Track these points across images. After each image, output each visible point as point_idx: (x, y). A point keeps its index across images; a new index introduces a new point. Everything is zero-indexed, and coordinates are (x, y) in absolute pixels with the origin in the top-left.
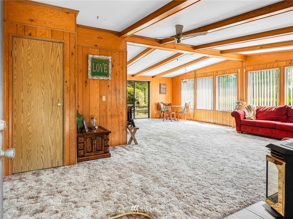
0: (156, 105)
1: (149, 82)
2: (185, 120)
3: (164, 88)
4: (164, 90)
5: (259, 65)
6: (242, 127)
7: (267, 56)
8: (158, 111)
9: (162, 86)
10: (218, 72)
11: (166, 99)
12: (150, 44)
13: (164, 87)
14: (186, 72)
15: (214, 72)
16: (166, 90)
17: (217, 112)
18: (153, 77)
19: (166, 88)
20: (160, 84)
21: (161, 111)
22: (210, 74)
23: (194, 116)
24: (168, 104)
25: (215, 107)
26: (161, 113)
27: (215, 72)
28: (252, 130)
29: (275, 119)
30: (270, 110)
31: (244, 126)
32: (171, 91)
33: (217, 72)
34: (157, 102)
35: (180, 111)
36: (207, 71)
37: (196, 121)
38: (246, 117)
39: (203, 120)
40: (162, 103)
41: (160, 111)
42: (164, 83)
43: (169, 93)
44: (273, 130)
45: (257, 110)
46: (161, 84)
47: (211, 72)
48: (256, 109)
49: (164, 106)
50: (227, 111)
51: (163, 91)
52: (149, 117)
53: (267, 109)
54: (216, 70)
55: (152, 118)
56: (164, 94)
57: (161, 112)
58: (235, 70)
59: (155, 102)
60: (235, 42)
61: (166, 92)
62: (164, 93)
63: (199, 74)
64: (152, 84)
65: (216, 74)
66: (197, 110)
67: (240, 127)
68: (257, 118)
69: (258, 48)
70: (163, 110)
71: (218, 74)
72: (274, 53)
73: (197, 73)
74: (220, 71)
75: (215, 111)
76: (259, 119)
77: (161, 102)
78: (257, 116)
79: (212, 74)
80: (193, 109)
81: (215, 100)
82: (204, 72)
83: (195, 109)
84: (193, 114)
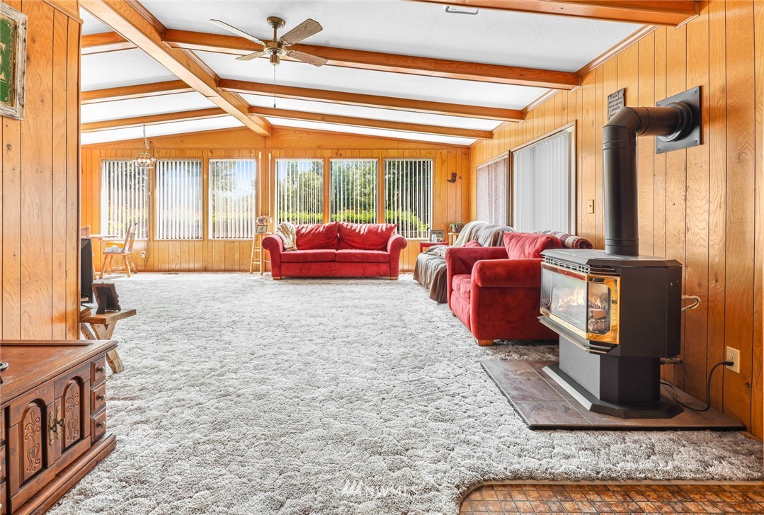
2: (128, 273)
5: (294, 148)
6: (284, 267)
7: (305, 135)
12: (139, 27)
15: (205, 149)
17: (210, 243)
22: (194, 153)
23: (147, 259)
25: (205, 233)
27: (207, 149)
28: (301, 270)
29: (324, 245)
30: (316, 230)
31: (287, 264)
33: (212, 152)
36: (185, 145)
37: (153, 271)
38: (286, 246)
39: (173, 266)
44: (333, 264)
45: (298, 232)
47: (197, 149)
48: (295, 230)
50: (233, 239)
53: (312, 230)
54: (208, 145)
58: (251, 152)
60: (316, 97)
63: (163, 149)
65: (210, 154)
66: (156, 243)
67: (280, 267)
68: (299, 247)
69: (319, 118)
71: (214, 155)
72: (316, 133)
73: (156, 147)
74: (218, 149)
75: (205, 241)
76: (302, 248)
78: (299, 244)
79: (200, 155)
80: (144, 241)
81: (205, 215)
82: (179, 146)
83: (149, 240)
84: (143, 256)
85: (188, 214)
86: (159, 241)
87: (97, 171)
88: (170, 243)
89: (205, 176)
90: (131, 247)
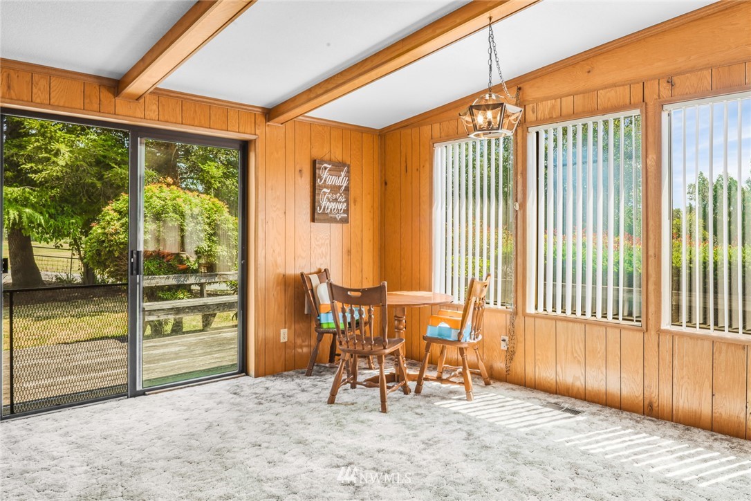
0: (291, 291)
1: (245, 147)
3: (335, 189)
4: (336, 200)
8: (301, 326)
9: (325, 175)
10: (676, 79)
11: (349, 252)
13: (341, 180)
14: (496, 81)
15: (653, 78)
16: (347, 201)
17: (666, 342)
18: (270, 113)
19: (347, 189)
20: (314, 163)
21: (320, 325)
23: (510, 354)
24: (363, 291)
25: (652, 308)
26: (319, 340)
27: (658, 78)
32: (377, 205)
33: (671, 83)
34: (293, 271)
35: (431, 332)
36: (597, 79)
40: (323, 274)
41: (314, 325)
42: (338, 155)
43: (363, 216)
46: (322, 162)
47: (630, 83)
49: (338, 305)
51: (333, 205)
52: (244, 370)
54: (660, 66)
55: (264, 375)
56: (334, 220)
57: (321, 334)
59: (281, 271)
61: (347, 211)
62: (338, 217)
64: (261, 160)
65: (665, 91)
66: (529, 321)
70: (327, 320)
71: (677, 91)
73: (529, 98)
74: (692, 70)
75: (652, 332)
77: (319, 272)
79: (637, 97)
80: (505, 312)
81: (651, 260)
82: (581, 86)
83: (516, 313)
84: (504, 346)
85: (606, 246)
86: (535, 317)
87: (427, 166)
88: (559, 324)
89: (652, 157)
90: (476, 328)
